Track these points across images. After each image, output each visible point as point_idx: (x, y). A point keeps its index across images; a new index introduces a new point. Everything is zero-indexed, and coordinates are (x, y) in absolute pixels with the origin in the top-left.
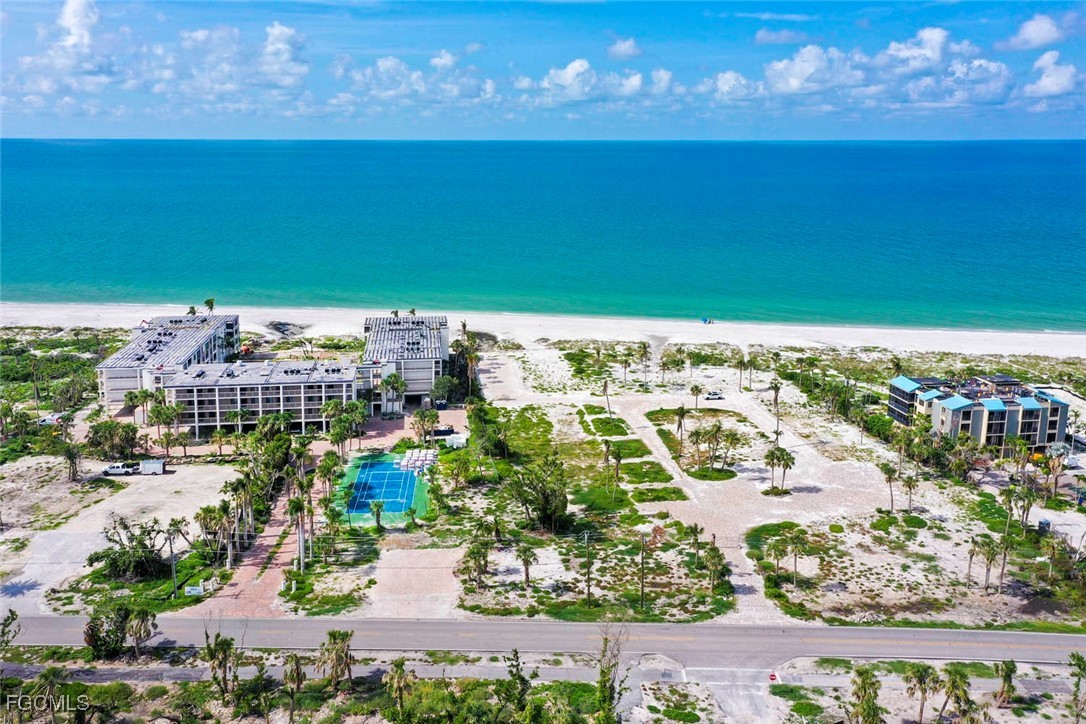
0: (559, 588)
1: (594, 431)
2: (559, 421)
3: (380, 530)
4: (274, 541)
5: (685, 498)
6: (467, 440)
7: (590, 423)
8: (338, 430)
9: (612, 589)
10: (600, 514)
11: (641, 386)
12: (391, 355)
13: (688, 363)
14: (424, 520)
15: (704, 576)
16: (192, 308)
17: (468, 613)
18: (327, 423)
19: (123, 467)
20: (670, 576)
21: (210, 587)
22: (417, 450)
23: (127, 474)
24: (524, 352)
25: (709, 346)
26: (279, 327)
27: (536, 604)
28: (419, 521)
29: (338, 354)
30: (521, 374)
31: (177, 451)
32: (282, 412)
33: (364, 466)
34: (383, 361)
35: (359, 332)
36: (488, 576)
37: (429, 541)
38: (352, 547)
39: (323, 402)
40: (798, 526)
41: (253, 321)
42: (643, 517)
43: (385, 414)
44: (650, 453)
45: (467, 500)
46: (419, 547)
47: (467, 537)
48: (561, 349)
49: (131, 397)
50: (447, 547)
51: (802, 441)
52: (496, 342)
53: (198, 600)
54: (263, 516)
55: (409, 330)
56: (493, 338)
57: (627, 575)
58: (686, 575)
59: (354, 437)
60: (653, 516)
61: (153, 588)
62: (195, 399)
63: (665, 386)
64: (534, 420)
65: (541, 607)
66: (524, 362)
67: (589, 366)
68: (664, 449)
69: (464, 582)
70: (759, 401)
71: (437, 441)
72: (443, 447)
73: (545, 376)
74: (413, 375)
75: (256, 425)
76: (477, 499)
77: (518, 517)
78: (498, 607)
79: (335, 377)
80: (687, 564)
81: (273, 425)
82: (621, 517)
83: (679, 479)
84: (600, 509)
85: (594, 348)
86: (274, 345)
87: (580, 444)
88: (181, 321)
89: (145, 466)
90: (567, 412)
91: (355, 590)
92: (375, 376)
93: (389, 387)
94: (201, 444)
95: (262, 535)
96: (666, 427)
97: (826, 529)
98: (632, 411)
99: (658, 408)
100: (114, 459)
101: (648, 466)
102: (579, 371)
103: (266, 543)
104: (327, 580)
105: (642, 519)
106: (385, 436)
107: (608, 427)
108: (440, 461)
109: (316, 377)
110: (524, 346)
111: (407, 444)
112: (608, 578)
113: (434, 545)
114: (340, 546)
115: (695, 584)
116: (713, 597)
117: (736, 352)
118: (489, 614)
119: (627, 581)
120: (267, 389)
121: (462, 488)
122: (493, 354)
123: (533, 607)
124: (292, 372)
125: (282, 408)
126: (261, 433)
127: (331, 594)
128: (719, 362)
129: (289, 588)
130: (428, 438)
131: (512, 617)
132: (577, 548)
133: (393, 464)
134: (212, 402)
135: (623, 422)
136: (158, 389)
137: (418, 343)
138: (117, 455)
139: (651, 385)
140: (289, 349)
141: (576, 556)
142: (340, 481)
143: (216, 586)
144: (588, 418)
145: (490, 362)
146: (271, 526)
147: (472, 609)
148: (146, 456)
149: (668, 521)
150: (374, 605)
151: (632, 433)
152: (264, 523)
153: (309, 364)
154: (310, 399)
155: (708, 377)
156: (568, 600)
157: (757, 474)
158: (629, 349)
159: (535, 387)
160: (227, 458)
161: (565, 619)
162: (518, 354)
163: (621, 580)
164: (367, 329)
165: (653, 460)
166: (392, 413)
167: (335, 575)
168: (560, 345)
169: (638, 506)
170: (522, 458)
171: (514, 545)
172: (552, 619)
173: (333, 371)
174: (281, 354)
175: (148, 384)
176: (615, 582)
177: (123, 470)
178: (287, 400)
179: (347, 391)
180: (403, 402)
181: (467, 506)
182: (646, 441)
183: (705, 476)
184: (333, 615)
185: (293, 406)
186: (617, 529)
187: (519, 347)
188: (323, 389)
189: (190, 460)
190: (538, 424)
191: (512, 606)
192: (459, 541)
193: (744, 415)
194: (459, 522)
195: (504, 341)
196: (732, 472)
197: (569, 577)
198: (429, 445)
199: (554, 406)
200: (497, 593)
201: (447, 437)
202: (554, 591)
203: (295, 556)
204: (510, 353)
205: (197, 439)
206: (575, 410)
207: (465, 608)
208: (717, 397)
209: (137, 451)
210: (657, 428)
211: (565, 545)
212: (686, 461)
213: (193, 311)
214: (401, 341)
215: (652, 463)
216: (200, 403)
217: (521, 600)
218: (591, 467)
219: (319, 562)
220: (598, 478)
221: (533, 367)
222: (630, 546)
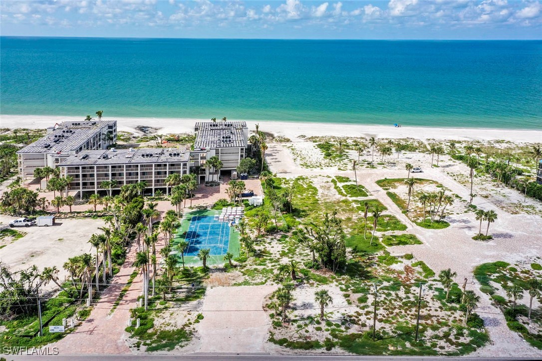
0: (346, 321)
1: (345, 193)
2: (321, 187)
3: (206, 270)
4: (125, 280)
5: (419, 243)
6: (263, 200)
7: (342, 188)
8: (176, 195)
9: (387, 321)
10: (363, 256)
11: (368, 164)
12: (213, 144)
13: (393, 150)
14: (237, 261)
15: (455, 309)
16: (89, 117)
17: (278, 346)
18: (170, 189)
19: (24, 221)
20: (428, 308)
21: (71, 323)
22: (229, 208)
23: (27, 226)
24: (292, 143)
25: (403, 140)
26: (142, 129)
27: (330, 337)
28: (234, 263)
29: (178, 145)
30: (292, 156)
31: (65, 209)
32: (139, 182)
33: (194, 219)
34: (208, 148)
35: (192, 132)
36: (290, 310)
37: (241, 279)
38: (185, 285)
39: (167, 175)
40: (508, 264)
41: (126, 125)
42: (394, 258)
43: (207, 183)
44: (386, 209)
45: (267, 245)
46: (235, 284)
47: (270, 275)
48: (314, 142)
49: (38, 171)
50: (256, 284)
51: (484, 200)
52: (274, 138)
53: (59, 337)
54: (119, 258)
55: (223, 129)
56: (272, 135)
57: (395, 308)
58: (440, 308)
59: (187, 198)
60: (402, 257)
61: (25, 325)
62: (81, 174)
63: (383, 164)
64: (305, 186)
65: (336, 340)
66: (293, 149)
67: (333, 152)
68: (395, 206)
69: (272, 316)
70: (446, 173)
71: (243, 201)
72: (247, 205)
73: (307, 158)
74: (226, 157)
75: (120, 191)
76: (274, 243)
77: (305, 258)
78: (301, 340)
79: (175, 159)
80: (440, 298)
81: (132, 192)
82: (379, 258)
83: (412, 229)
84: (362, 251)
85: (334, 141)
86: (139, 139)
87: (338, 203)
88: (79, 124)
89: (41, 220)
90: (325, 181)
91: (186, 325)
92: (202, 158)
93: (211, 165)
94: (83, 203)
95: (118, 274)
96: (392, 190)
97: (528, 267)
98: (368, 179)
99: (384, 178)
100: (20, 214)
101: (388, 218)
102: (328, 155)
103: (120, 281)
104: (165, 316)
105: (393, 260)
106: (207, 197)
107: (354, 191)
108: (246, 215)
109: (163, 158)
110: (291, 140)
111: (223, 204)
112: (381, 311)
113: (246, 283)
114: (175, 284)
115: (449, 316)
116: (468, 329)
117: (421, 143)
118: (295, 348)
119: (397, 314)
120: (130, 166)
121: (263, 236)
122: (273, 145)
123: (328, 340)
124: (147, 155)
125: (139, 179)
126: (123, 196)
127: (167, 328)
128: (412, 149)
129: (134, 324)
130: (236, 199)
131: (314, 351)
132: (354, 285)
133: (213, 217)
134: (92, 175)
135: (363, 187)
136: (57, 167)
137: (230, 137)
138: (23, 212)
139: (375, 163)
140: (147, 141)
141: (355, 292)
142: (177, 230)
143: (76, 322)
144: (340, 185)
145: (272, 149)
146: (125, 267)
147: (281, 342)
148: (43, 212)
149: (414, 261)
150: (202, 341)
151: (371, 195)
152: (120, 264)
153: (159, 151)
154: (159, 173)
155: (408, 158)
156: (356, 332)
157: (463, 224)
158: (355, 141)
159: (302, 165)
160: (99, 214)
161: (358, 353)
162: (288, 144)
163: (392, 313)
164: (196, 129)
165: (389, 214)
166: (212, 182)
167: (171, 310)
168: (313, 139)
169: (388, 249)
170: (301, 213)
171: (305, 281)
172: (347, 353)
173: (175, 155)
174: (142, 144)
175: (51, 164)
176: (387, 315)
177: (24, 224)
178: (143, 174)
179: (183, 168)
180: (219, 175)
181: (268, 249)
182: (381, 201)
183: (429, 226)
184: (169, 350)
185: (147, 177)
186: (378, 268)
187: (288, 140)
188: (168, 167)
189: (74, 215)
190: (308, 189)
191: (313, 339)
192: (265, 279)
193: (439, 182)
194: (262, 263)
195: (279, 137)
196: (446, 222)
197: (352, 310)
198: (237, 204)
199: (316, 177)
200: (299, 326)
201: (249, 198)
202: (343, 324)
203: (141, 295)
204: (284, 144)
205: (81, 200)
206: (330, 180)
207: (275, 342)
208: (419, 171)
209: (37, 209)
210: (386, 191)
211: (343, 282)
212: (412, 215)
213: (89, 118)
214: (218, 136)
215: (390, 216)
216: (84, 176)
217: (318, 333)
218: (349, 219)
219: (159, 298)
220: (356, 227)
221: (299, 153)
222: (392, 282)
